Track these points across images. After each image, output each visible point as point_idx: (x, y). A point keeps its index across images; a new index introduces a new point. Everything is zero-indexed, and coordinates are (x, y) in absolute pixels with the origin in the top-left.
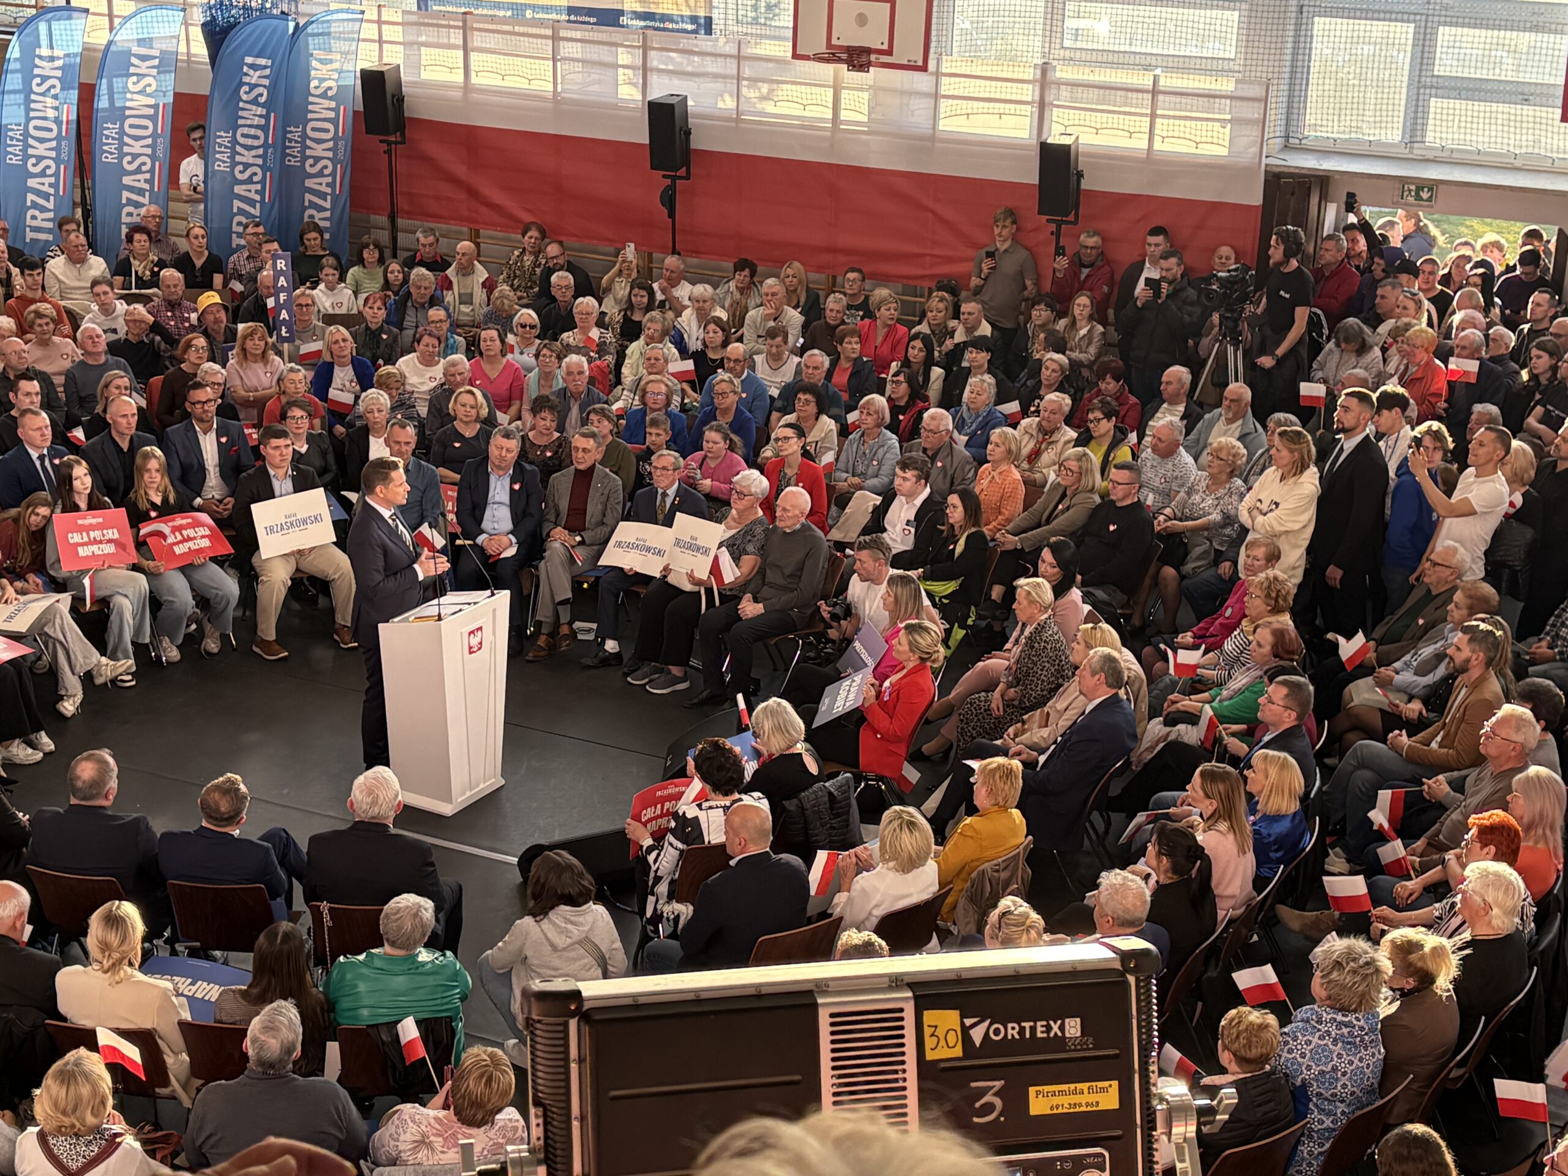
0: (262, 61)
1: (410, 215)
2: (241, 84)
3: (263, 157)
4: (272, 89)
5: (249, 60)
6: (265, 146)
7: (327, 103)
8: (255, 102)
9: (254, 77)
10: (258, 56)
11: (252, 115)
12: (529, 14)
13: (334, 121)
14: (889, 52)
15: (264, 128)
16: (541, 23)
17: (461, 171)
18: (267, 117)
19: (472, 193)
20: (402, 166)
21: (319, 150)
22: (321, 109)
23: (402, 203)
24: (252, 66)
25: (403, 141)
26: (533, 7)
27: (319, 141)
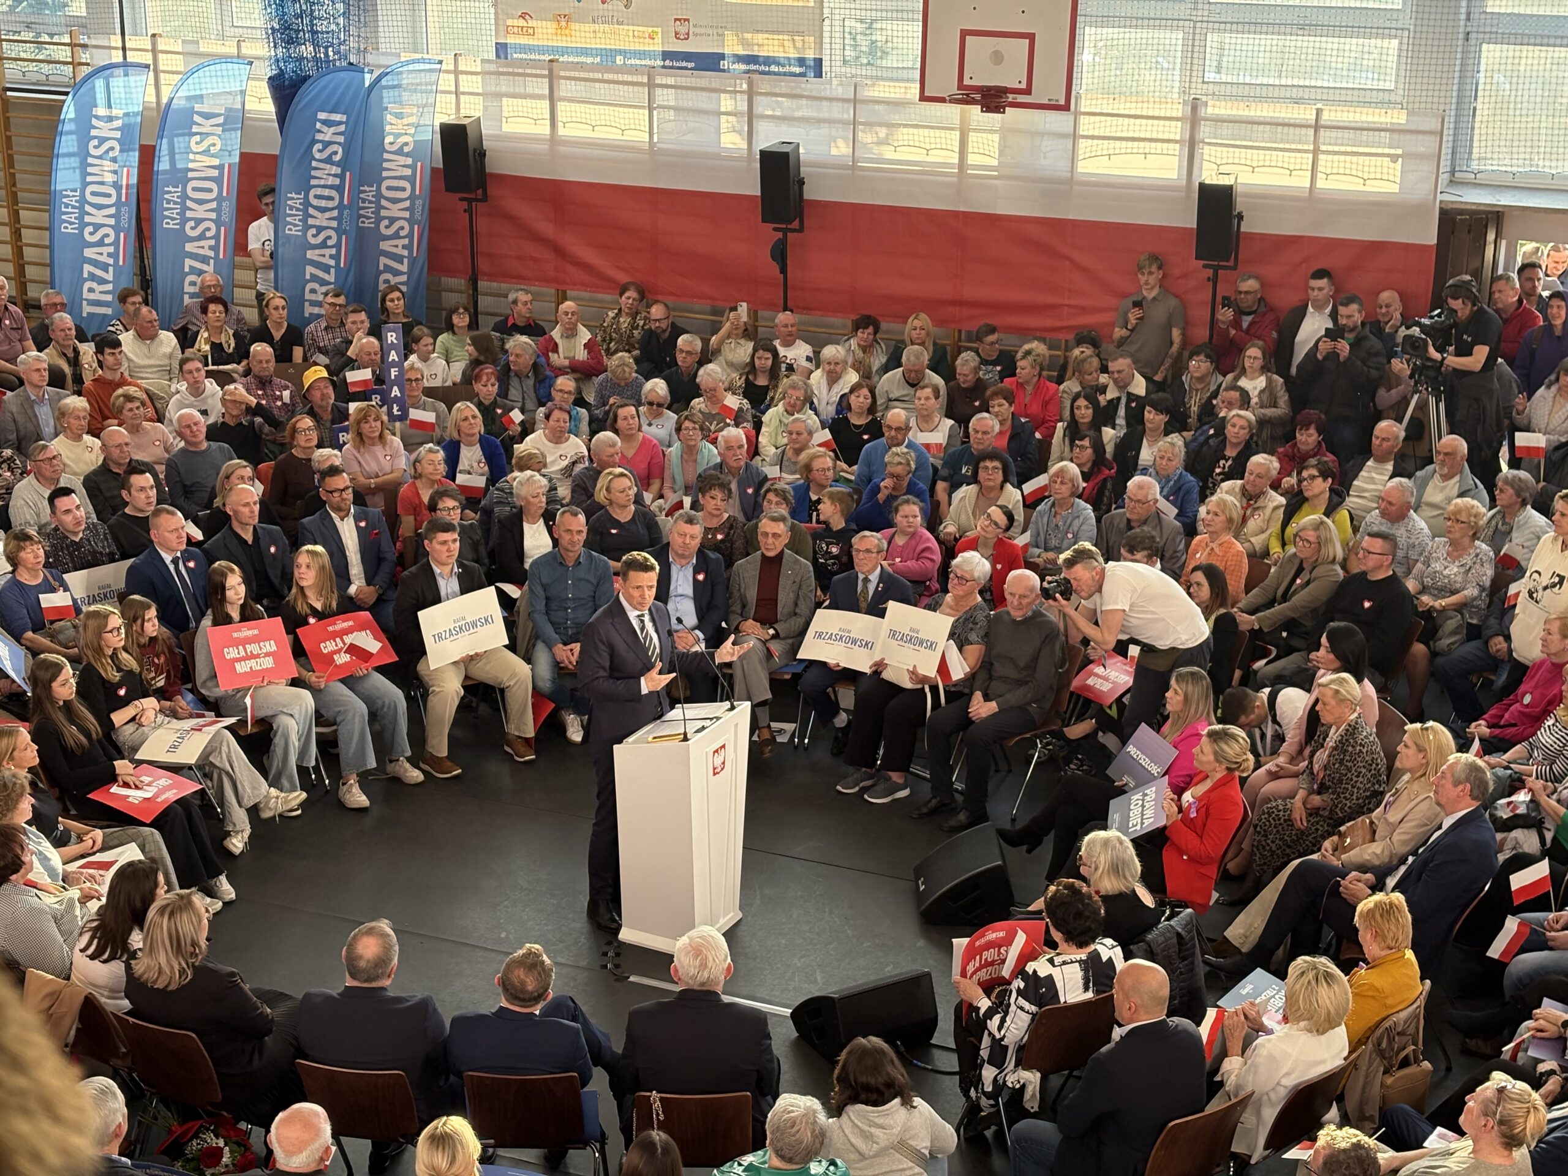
0: (337, 117)
1: (492, 277)
2: (314, 142)
3: (338, 219)
4: (347, 147)
5: (322, 116)
6: (340, 207)
7: (403, 160)
8: (328, 160)
9: (328, 134)
10: (333, 111)
11: (326, 175)
12: (619, 60)
13: (411, 179)
14: (1028, 91)
15: (339, 189)
16: (636, 70)
17: (547, 228)
18: (342, 176)
19: (559, 251)
20: (483, 225)
21: (394, 210)
22: (396, 167)
23: (483, 265)
24: (325, 123)
25: (485, 198)
26: (623, 53)
27: (395, 201)
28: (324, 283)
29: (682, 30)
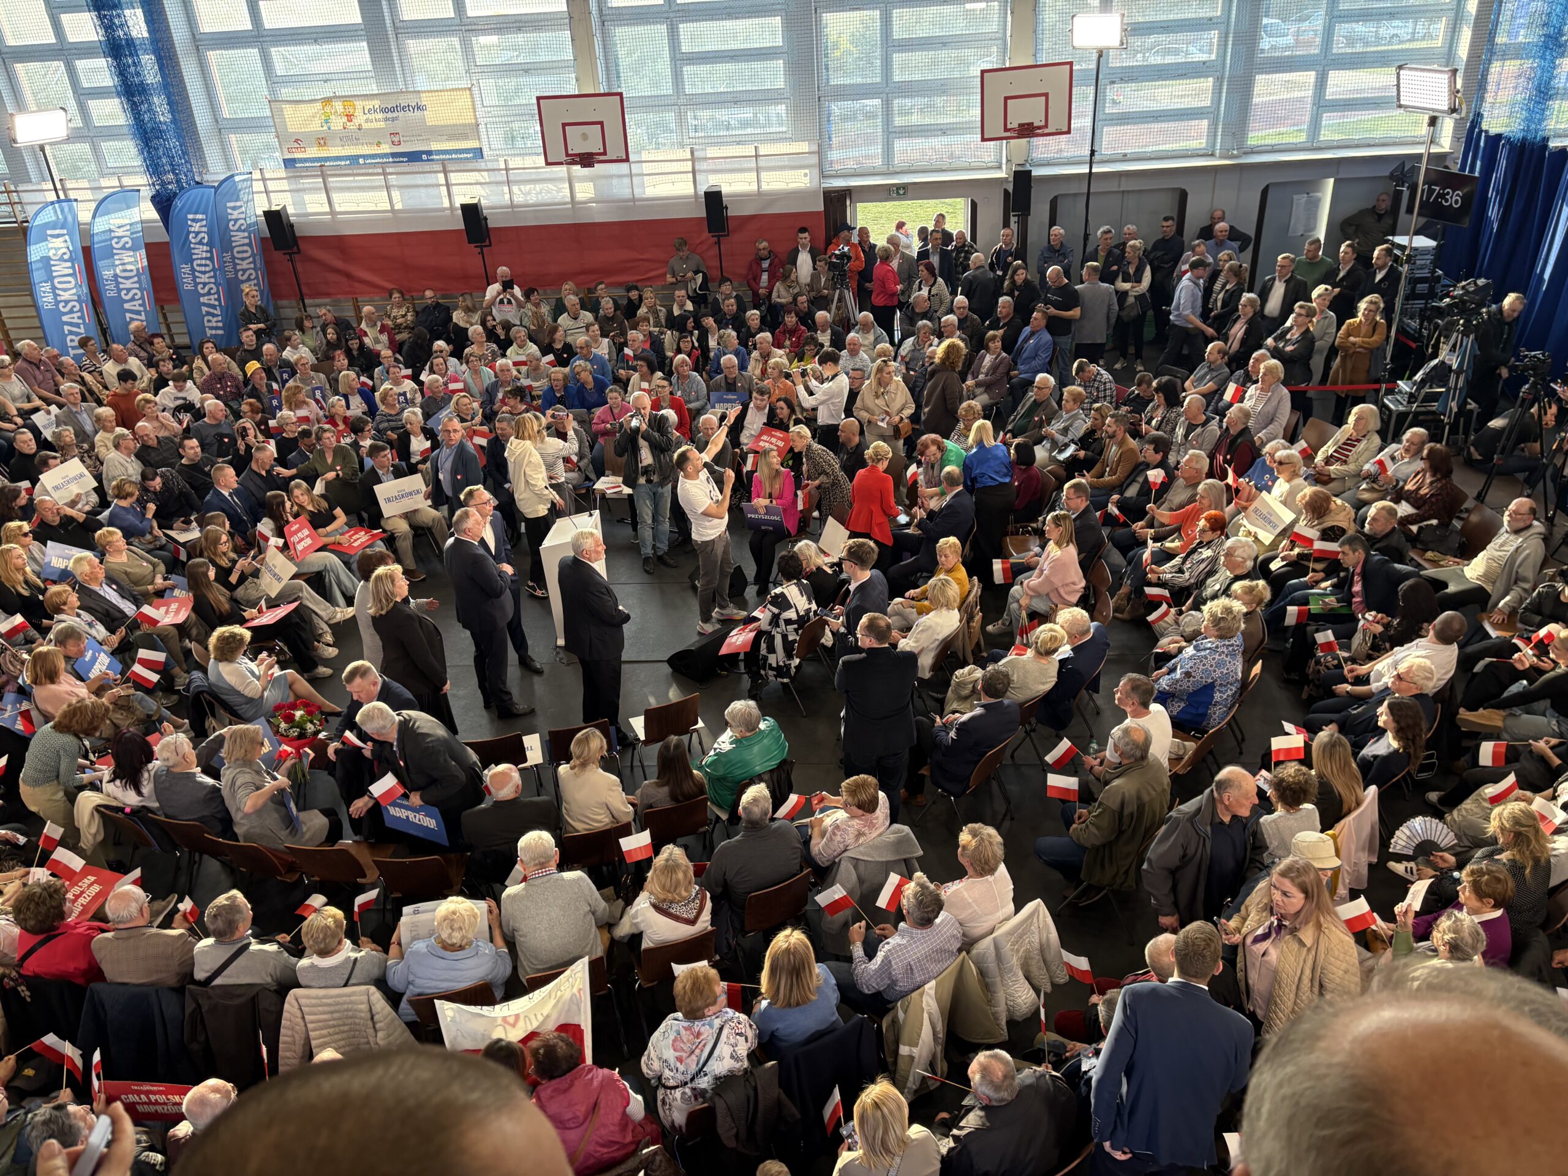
0: (199, 216)
1: (312, 297)
2: (189, 233)
3: (215, 276)
4: (210, 234)
5: (190, 216)
6: (214, 270)
7: (242, 234)
8: (200, 243)
9: (196, 227)
10: (196, 213)
11: (201, 252)
12: (361, 161)
13: (250, 245)
14: (605, 153)
15: (211, 259)
16: (374, 165)
17: (339, 264)
18: (211, 252)
19: (349, 276)
20: (300, 268)
21: (244, 265)
22: (239, 238)
23: (305, 290)
24: (193, 220)
25: (299, 252)
26: (364, 157)
27: (243, 259)
28: (214, 315)
29: (396, 139)
